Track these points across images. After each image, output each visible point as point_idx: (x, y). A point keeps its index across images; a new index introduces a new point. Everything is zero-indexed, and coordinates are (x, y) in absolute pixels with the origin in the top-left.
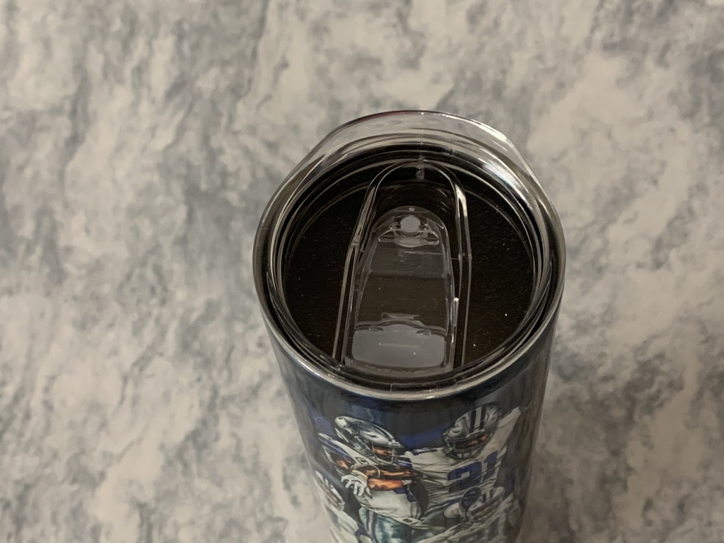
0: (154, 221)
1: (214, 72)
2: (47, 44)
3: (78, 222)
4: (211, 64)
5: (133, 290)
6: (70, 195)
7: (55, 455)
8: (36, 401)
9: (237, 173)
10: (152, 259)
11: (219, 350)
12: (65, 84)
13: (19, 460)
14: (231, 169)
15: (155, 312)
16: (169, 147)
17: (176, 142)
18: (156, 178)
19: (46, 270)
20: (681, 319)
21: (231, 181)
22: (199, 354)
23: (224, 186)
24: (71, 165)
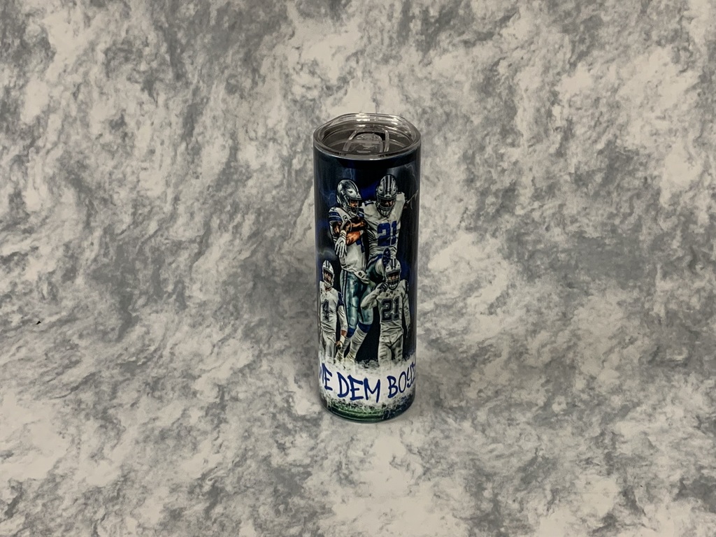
0: (236, 287)
1: (274, 229)
2: (192, 214)
3: (196, 287)
4: (273, 226)
5: (222, 313)
6: (194, 276)
7: (175, 369)
8: (166, 353)
9: (281, 270)
10: (233, 302)
11: (264, 337)
12: (198, 231)
13: (155, 370)
14: (277, 268)
15: (232, 322)
16: (246, 258)
17: (251, 256)
18: (239, 270)
19: (177, 304)
20: (501, 334)
21: (277, 273)
22: (253, 338)
23: (273, 275)
24: (197, 263)
